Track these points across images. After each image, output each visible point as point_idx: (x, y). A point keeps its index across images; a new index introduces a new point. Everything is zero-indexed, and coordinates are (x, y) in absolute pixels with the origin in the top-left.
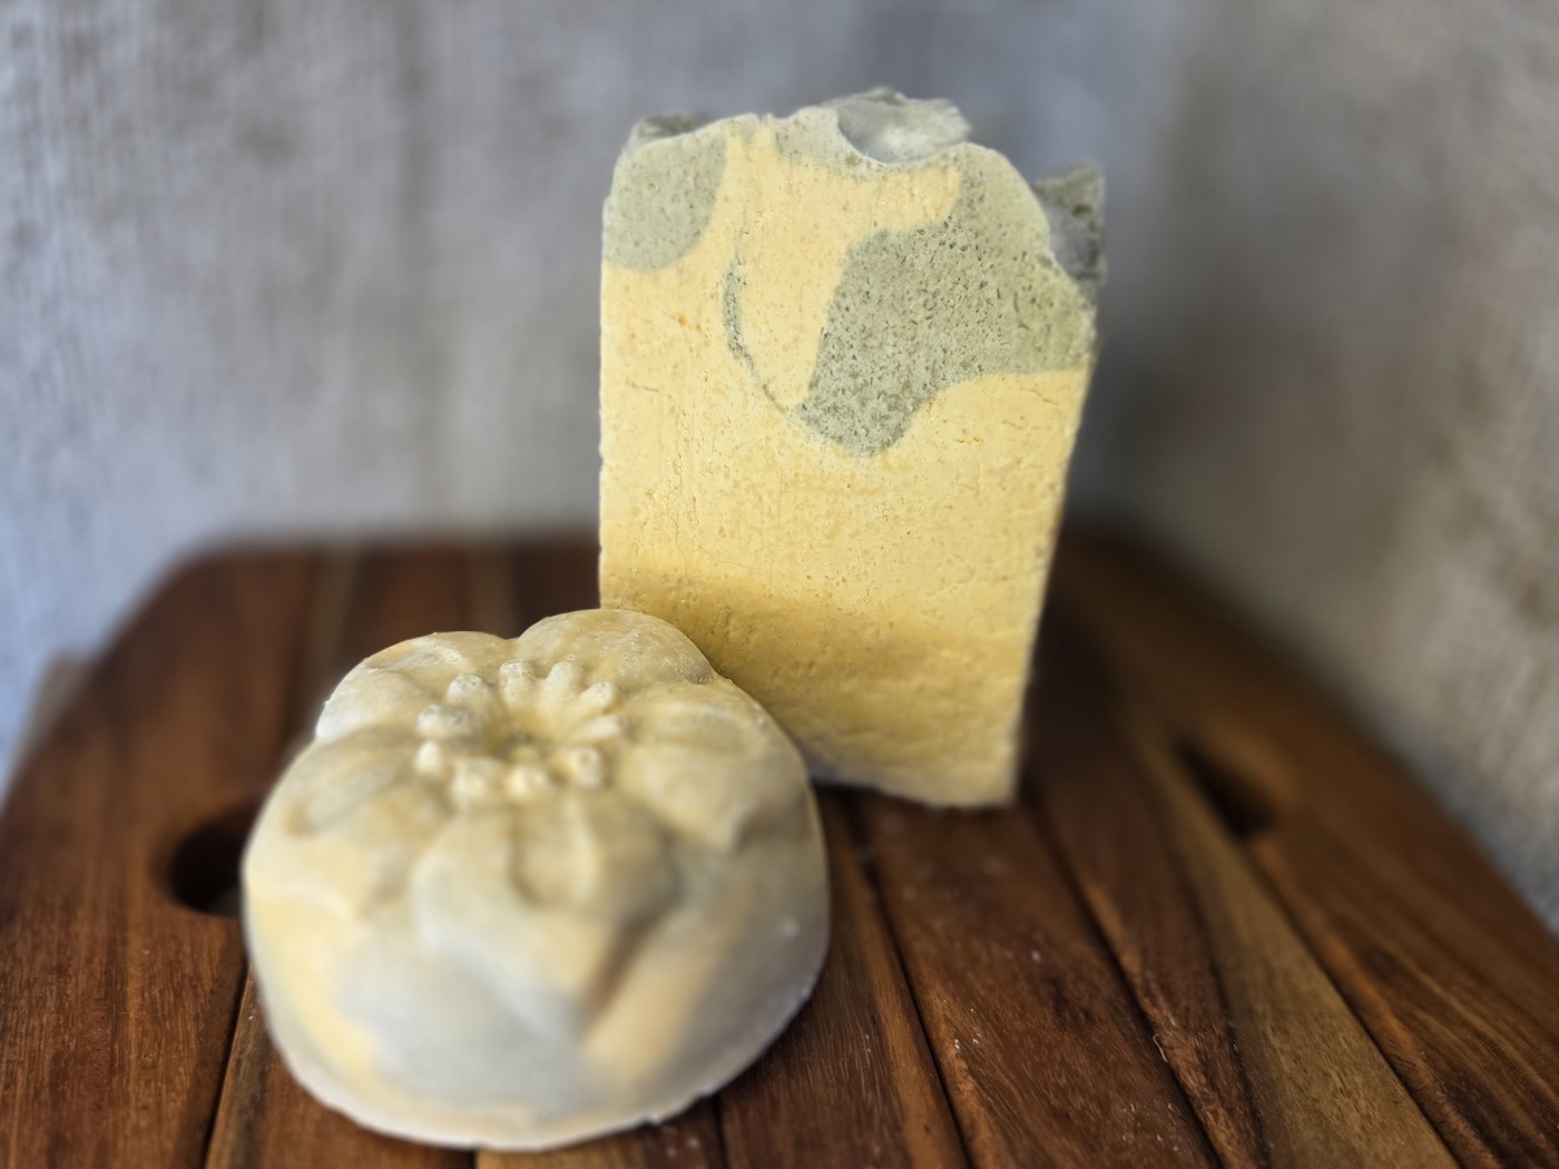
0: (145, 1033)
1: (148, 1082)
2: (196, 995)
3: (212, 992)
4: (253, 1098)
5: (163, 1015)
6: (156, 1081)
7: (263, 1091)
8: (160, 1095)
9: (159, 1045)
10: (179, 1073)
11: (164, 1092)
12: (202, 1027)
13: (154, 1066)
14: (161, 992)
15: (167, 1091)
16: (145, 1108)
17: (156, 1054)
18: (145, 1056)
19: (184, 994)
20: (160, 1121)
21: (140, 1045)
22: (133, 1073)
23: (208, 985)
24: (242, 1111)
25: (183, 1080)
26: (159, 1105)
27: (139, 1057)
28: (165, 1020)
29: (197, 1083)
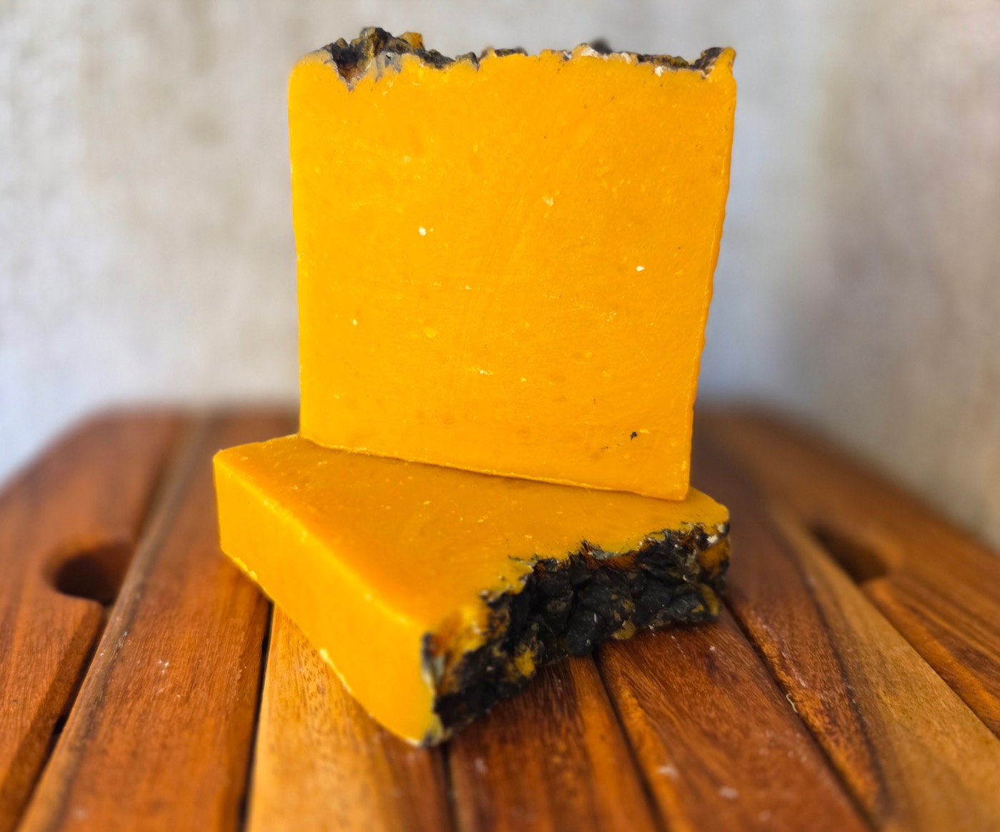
0: (23, 659)
1: (20, 687)
2: (61, 641)
3: (73, 639)
4: (97, 699)
5: (37, 649)
6: (26, 686)
7: (104, 695)
8: (27, 694)
9: (31, 666)
10: (42, 683)
11: (30, 693)
12: (62, 658)
13: (26, 677)
14: (38, 638)
15: (32, 693)
16: (15, 701)
17: (28, 671)
18: (21, 672)
19: (53, 639)
20: (23, 709)
21: (18, 666)
22: (10, 681)
23: (70, 635)
24: (88, 706)
25: (44, 686)
26: (25, 700)
27: (16, 673)
28: (38, 653)
29: (53, 690)
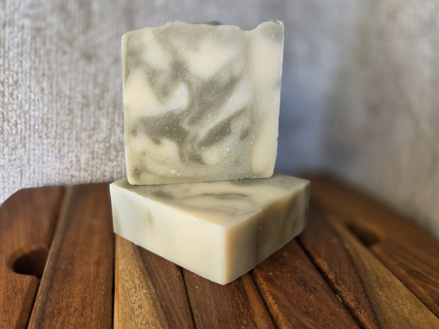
0: (5, 303)
1: (6, 315)
2: (22, 294)
3: (27, 293)
4: (40, 317)
5: (11, 298)
6: (9, 314)
7: (44, 315)
8: (10, 317)
10: (16, 312)
12: (24, 301)
13: (8, 310)
14: (11, 293)
15: (12, 317)
16: (5, 320)
17: (9, 308)
18: (5, 308)
19: (18, 293)
20: (10, 323)
23: (25, 291)
24: (37, 320)
25: (17, 313)
26: (10, 320)
27: (3, 309)
28: (12, 300)
29: (21, 314)
